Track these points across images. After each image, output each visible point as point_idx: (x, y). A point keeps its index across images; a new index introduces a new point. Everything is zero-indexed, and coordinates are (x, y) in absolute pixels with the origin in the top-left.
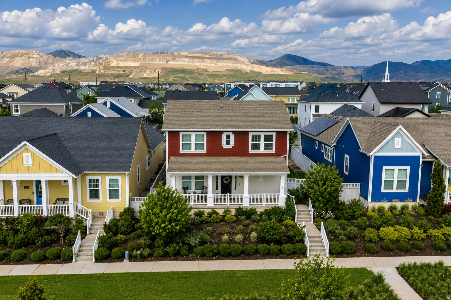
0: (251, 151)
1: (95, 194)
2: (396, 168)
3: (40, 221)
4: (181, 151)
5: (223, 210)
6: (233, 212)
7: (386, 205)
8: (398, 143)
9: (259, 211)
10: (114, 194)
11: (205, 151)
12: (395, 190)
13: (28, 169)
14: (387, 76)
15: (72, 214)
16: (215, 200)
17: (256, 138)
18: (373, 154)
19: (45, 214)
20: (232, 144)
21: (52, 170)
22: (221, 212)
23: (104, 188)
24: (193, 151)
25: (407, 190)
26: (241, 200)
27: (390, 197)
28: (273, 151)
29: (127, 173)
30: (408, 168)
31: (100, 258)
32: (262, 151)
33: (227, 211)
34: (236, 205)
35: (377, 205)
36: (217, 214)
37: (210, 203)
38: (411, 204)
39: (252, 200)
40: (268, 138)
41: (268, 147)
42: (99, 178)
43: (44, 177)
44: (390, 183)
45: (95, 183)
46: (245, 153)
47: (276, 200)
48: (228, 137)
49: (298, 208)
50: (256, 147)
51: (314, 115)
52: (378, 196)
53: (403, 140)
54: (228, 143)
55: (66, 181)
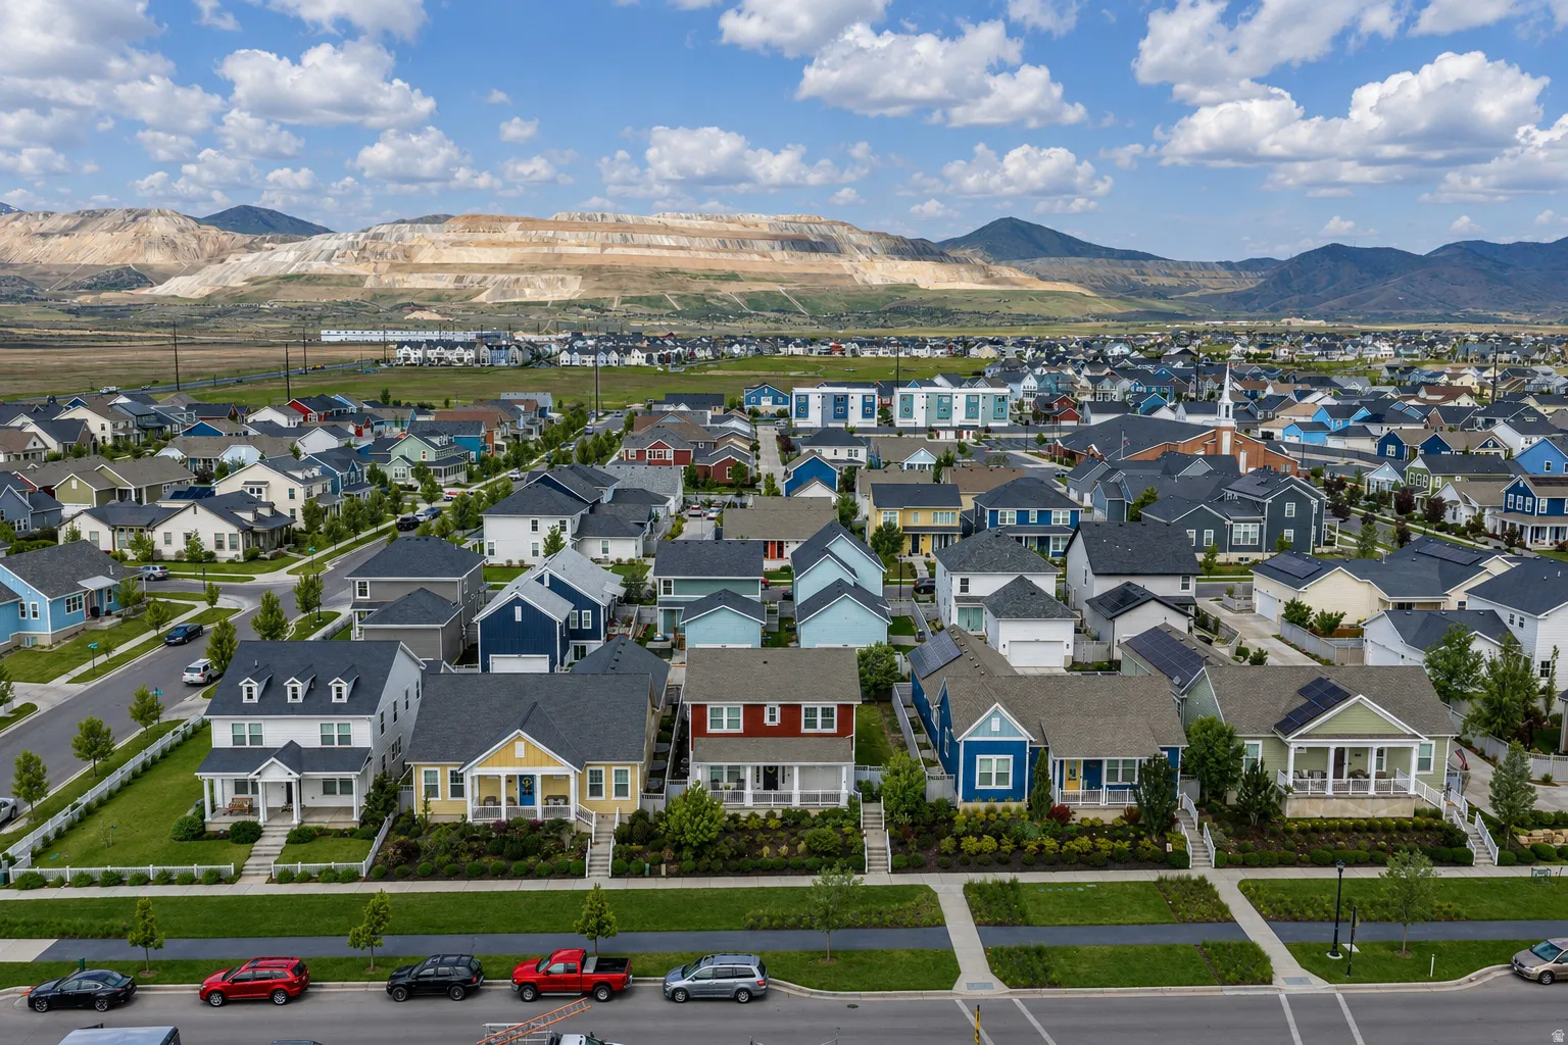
0: (804, 730)
1: (596, 790)
2: (994, 758)
3: (535, 826)
4: (709, 730)
5: (765, 812)
6: (779, 813)
7: (982, 806)
8: (995, 725)
9: (814, 813)
10: (621, 790)
11: (741, 730)
12: (994, 786)
13: (521, 762)
14: (1227, 407)
15: (572, 818)
16: (756, 798)
17: (811, 712)
18: (964, 737)
19: (539, 817)
20: (778, 721)
21: (550, 762)
22: (762, 814)
23: (609, 782)
24: (725, 729)
25: (1010, 787)
26: (789, 797)
27: (985, 796)
28: (834, 730)
29: (638, 763)
30: (1011, 757)
31: (617, 873)
32: (819, 729)
33: (771, 815)
34: (784, 805)
35: (970, 806)
36: (757, 817)
37: (749, 802)
38: (1014, 806)
39: (803, 797)
40: (827, 712)
41: (827, 724)
42: (603, 769)
43: (538, 772)
44: (986, 778)
45: (596, 776)
46: (796, 733)
47: (837, 797)
48: (772, 710)
49: (865, 809)
50: (811, 724)
51: (957, 599)
52: (971, 794)
53: (1003, 719)
54: (772, 718)
55: (567, 776)
